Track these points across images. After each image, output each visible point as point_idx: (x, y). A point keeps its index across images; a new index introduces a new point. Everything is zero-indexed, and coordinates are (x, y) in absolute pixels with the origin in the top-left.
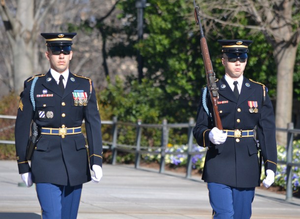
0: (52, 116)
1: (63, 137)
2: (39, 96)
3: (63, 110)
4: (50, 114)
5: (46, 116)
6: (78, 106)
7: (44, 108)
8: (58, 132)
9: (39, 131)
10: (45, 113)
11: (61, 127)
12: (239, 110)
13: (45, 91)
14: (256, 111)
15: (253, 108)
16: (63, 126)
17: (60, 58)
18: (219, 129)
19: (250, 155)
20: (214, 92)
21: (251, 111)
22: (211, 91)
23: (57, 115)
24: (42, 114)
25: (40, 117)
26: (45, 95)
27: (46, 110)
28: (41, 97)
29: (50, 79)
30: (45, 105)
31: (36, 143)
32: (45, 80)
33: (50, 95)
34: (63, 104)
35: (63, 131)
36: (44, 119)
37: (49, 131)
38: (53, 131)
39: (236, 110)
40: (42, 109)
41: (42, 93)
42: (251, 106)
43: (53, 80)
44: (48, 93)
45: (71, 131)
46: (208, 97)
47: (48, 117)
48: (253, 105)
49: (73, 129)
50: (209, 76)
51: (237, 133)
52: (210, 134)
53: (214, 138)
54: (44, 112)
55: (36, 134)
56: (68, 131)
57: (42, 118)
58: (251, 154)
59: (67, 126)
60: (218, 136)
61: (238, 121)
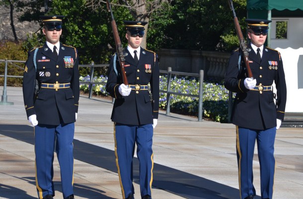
0: (49, 75)
1: (57, 90)
2: (40, 61)
3: (57, 70)
4: (48, 74)
5: (45, 75)
6: (68, 68)
7: (44, 69)
8: (53, 86)
9: (40, 85)
10: (45, 73)
11: (56, 83)
12: (138, 71)
13: (44, 58)
14: (150, 71)
15: (148, 69)
16: (57, 82)
17: (54, 34)
18: (126, 85)
19: (146, 103)
20: (122, 58)
21: (146, 71)
22: (120, 58)
23: (53, 74)
24: (41, 74)
25: (40, 75)
26: (44, 61)
27: (45, 71)
28: (41, 62)
29: (47, 49)
30: (44, 68)
31: (37, 94)
32: (44, 50)
33: (48, 60)
34: (57, 66)
35: (57, 86)
36: (43, 77)
37: (46, 86)
38: (49, 86)
39: (136, 71)
40: (42, 70)
41: (42, 59)
42: (147, 68)
43: (49, 50)
44: (46, 59)
45: (62, 86)
46: (117, 62)
47: (47, 76)
48: (148, 66)
49: (64, 84)
50: (118, 47)
51: (138, 87)
52: (119, 88)
53: (122, 91)
54: (43, 73)
55: (37, 87)
56: (60, 86)
57: (41, 77)
58: (146, 101)
59: (59, 82)
60: (125, 90)
61: (138, 78)
